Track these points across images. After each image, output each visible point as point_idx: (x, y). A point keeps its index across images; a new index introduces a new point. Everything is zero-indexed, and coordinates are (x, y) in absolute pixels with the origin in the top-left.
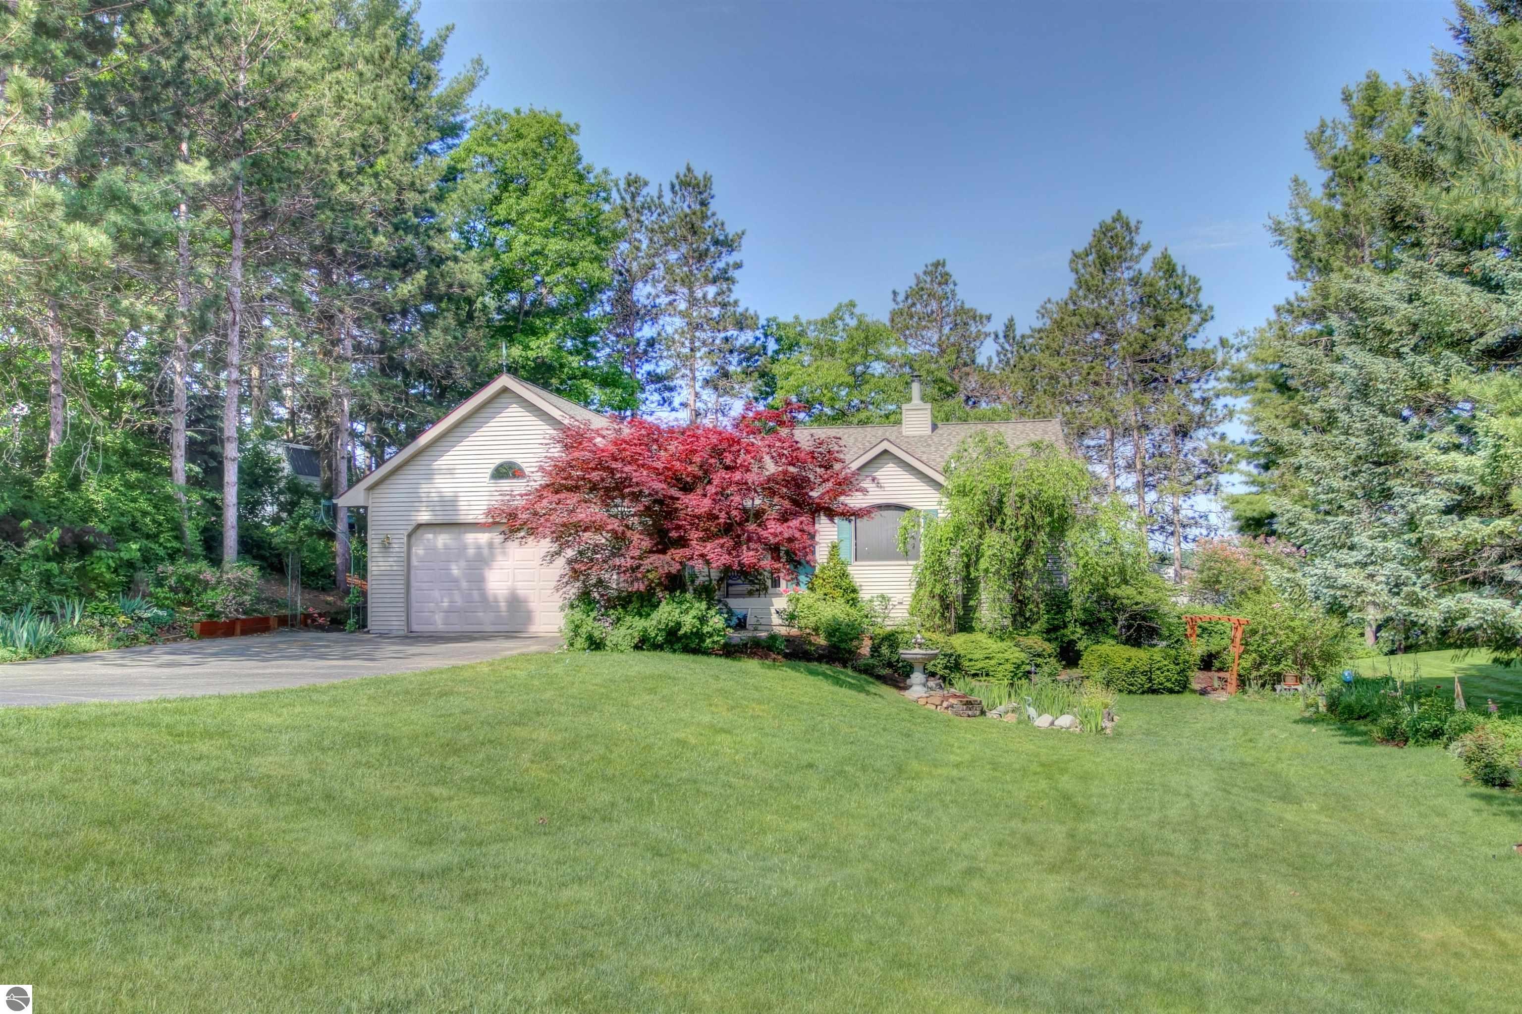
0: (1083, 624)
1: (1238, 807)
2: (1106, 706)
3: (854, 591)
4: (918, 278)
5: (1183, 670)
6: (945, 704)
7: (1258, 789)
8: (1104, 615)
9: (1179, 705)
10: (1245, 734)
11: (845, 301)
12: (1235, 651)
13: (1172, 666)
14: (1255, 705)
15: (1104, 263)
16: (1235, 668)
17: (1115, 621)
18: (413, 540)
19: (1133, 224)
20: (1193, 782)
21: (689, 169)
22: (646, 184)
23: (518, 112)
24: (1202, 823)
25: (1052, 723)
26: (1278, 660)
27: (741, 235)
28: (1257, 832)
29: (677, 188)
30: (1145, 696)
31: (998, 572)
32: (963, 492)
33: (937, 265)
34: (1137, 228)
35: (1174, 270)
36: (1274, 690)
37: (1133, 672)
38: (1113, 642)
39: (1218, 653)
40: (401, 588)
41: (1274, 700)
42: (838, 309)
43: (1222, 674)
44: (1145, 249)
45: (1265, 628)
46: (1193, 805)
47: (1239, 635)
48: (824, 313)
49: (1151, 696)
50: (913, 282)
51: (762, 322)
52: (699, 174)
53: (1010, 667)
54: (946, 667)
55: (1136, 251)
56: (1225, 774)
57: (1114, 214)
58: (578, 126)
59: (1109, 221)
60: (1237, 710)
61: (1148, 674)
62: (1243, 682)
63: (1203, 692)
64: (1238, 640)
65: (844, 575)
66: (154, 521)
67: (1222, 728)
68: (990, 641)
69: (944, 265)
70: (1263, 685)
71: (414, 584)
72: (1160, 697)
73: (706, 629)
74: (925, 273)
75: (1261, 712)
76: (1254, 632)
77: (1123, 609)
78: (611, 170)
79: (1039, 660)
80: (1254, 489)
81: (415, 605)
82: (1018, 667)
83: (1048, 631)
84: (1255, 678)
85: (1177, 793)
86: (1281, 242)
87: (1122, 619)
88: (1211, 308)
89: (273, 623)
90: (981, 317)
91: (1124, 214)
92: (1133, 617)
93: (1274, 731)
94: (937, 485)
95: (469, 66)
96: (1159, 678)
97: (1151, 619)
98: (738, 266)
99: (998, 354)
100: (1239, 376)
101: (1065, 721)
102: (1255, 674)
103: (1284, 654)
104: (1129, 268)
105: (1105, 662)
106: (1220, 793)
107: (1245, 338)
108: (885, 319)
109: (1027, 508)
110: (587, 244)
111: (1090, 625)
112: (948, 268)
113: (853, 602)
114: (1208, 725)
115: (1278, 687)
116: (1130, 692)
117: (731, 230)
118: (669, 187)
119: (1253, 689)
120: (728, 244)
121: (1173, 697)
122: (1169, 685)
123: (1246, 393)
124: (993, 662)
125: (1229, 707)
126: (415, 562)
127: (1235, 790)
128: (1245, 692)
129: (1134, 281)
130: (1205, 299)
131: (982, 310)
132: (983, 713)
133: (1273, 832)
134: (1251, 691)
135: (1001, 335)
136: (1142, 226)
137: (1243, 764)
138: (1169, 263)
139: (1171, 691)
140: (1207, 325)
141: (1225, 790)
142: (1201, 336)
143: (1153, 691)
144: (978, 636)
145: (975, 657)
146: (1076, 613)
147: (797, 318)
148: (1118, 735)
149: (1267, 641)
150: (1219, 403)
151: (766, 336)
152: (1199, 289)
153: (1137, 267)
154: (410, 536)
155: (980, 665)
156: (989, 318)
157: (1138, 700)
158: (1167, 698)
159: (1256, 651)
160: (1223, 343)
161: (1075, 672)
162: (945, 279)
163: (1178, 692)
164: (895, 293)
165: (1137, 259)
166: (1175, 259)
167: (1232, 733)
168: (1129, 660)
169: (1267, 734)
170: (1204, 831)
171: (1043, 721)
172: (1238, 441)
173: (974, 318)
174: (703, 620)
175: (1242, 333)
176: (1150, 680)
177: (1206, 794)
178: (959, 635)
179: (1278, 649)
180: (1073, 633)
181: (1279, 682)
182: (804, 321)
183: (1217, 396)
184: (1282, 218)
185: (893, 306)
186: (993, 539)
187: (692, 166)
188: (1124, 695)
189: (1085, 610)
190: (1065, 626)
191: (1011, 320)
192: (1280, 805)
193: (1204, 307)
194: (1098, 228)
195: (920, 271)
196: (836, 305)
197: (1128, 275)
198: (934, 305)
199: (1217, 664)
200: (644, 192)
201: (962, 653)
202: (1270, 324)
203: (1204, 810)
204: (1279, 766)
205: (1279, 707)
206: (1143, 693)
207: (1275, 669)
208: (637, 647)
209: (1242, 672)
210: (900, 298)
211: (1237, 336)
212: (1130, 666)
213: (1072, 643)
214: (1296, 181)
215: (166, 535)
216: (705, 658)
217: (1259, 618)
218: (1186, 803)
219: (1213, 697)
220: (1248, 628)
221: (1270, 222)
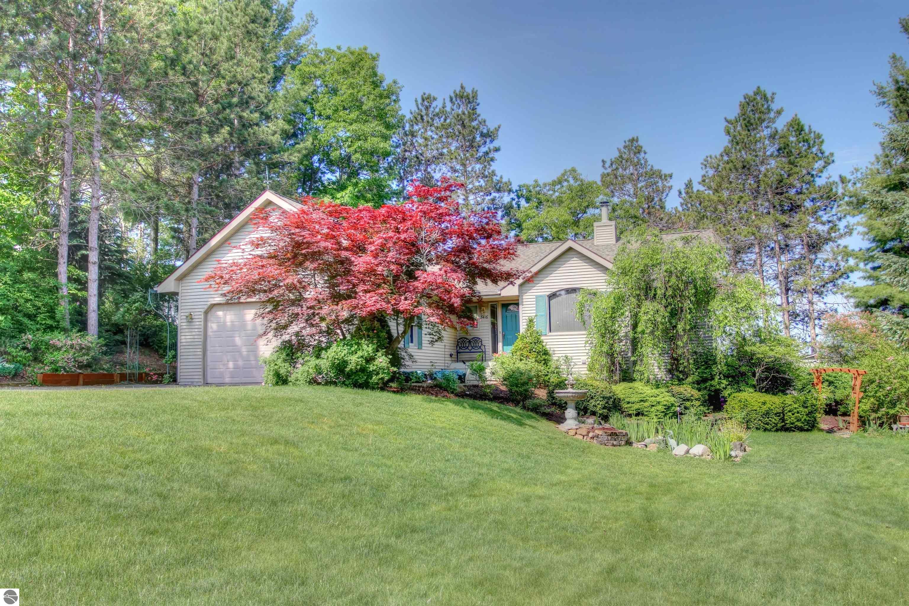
0: (726, 377)
1: (845, 534)
2: (740, 439)
3: (546, 353)
4: (619, 151)
5: (810, 413)
6: (591, 435)
7: (873, 512)
8: (743, 369)
9: (807, 440)
10: (863, 462)
11: (569, 168)
12: (854, 397)
13: (801, 409)
14: (874, 440)
15: (749, 126)
16: (856, 411)
17: (754, 375)
18: (209, 316)
19: (769, 95)
20: (802, 504)
21: (462, 87)
22: (435, 99)
23: (339, 48)
24: (795, 553)
25: (687, 452)
26: (893, 404)
27: (497, 129)
28: (863, 567)
29: (454, 100)
30: (779, 433)
31: (652, 332)
32: (624, 272)
33: (632, 140)
34: (773, 98)
35: (802, 130)
36: (891, 429)
37: (767, 414)
38: (751, 390)
39: (841, 400)
40: (199, 352)
41: (891, 436)
42: (563, 175)
43: (846, 418)
44: (779, 113)
45: (880, 379)
46: (793, 529)
47: (858, 383)
48: (555, 176)
49: (783, 433)
50: (617, 154)
51: (515, 187)
52: (469, 90)
53: (660, 408)
54: (604, 408)
55: (772, 115)
56: (838, 497)
57: (755, 89)
58: (378, 55)
59: (751, 93)
60: (858, 444)
61: (781, 415)
62: (863, 422)
63: (830, 431)
64: (857, 388)
65: (538, 341)
66: (34, 306)
67: (843, 457)
68: (648, 388)
69: (637, 141)
70: (881, 425)
71: (209, 348)
72: (792, 434)
73: (371, 368)
74: (625, 147)
75: (879, 446)
76: (872, 382)
77: (759, 363)
78: (398, 81)
79: (688, 404)
80: (870, 283)
81: (209, 363)
82: (668, 408)
83: (698, 383)
84: (874, 419)
85: (779, 515)
86: (884, 103)
87: (758, 371)
88: (832, 154)
89: (117, 378)
90: (665, 176)
91: (762, 89)
92: (768, 369)
93: (891, 460)
94: (605, 269)
95: (304, 18)
96: (790, 418)
97: (784, 373)
98: (497, 150)
99: (682, 205)
100: (854, 200)
101: (698, 449)
102: (873, 415)
103: (899, 399)
104: (767, 127)
105: (744, 405)
106: (828, 517)
107: (859, 173)
108: (598, 180)
109: (673, 280)
110: (375, 126)
111: (733, 377)
112: (640, 143)
113: (546, 362)
114: (831, 455)
115: (894, 426)
116: (765, 430)
117: (491, 125)
118: (449, 99)
119: (872, 427)
120: (489, 136)
121: (803, 435)
122: (799, 424)
123: (861, 213)
124: (646, 404)
125: (851, 442)
126: (210, 333)
127: (845, 513)
128: (865, 430)
129: (772, 137)
130: (827, 148)
131: (665, 171)
132: (629, 443)
133: (884, 567)
134: (871, 429)
135: (683, 191)
136: (776, 96)
137: (859, 488)
138: (798, 124)
139: (801, 429)
140: (830, 167)
141: (833, 513)
142: (825, 175)
143: (785, 429)
144: (638, 385)
145: (632, 400)
146: (720, 367)
147: (536, 181)
148: (745, 462)
149: (883, 388)
150: (842, 225)
151: (519, 197)
152: (822, 142)
153: (774, 126)
154: (206, 313)
155: (636, 406)
156: (671, 176)
157: (772, 436)
158: (798, 435)
159: (874, 397)
160: (843, 180)
161: (718, 415)
162: (639, 150)
163: (808, 430)
164: (603, 161)
165: (773, 121)
166: (803, 122)
167: (851, 462)
168: (764, 403)
169: (884, 462)
170: (794, 564)
171: (680, 450)
172: (857, 249)
173: (661, 177)
174: (370, 360)
175: (857, 170)
176: (783, 420)
177: (812, 517)
178: (622, 383)
179: (893, 396)
180: (719, 383)
181: (895, 423)
182: (541, 183)
183: (840, 219)
184: (884, 85)
185: (602, 170)
186: (648, 306)
187: (464, 85)
188: (761, 433)
189: (727, 365)
190: (712, 379)
191: (690, 181)
192: (894, 530)
193: (827, 154)
194: (743, 100)
195: (621, 146)
196: (563, 172)
197: (766, 132)
198: (631, 169)
199: (842, 409)
200: (434, 104)
201: (621, 396)
202: (877, 158)
203: (802, 536)
204: (895, 490)
205: (895, 442)
206: (777, 430)
207: (892, 412)
208: (310, 383)
209: (862, 414)
210: (608, 164)
211: (853, 173)
212: (765, 408)
213: (718, 392)
214: (894, 57)
215: (42, 316)
216: (369, 392)
217: (875, 370)
218: (786, 526)
219: (838, 435)
220: (866, 378)
221: (875, 88)
